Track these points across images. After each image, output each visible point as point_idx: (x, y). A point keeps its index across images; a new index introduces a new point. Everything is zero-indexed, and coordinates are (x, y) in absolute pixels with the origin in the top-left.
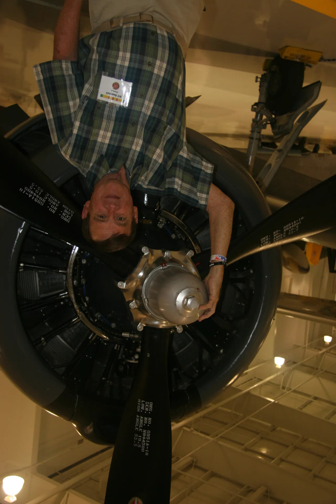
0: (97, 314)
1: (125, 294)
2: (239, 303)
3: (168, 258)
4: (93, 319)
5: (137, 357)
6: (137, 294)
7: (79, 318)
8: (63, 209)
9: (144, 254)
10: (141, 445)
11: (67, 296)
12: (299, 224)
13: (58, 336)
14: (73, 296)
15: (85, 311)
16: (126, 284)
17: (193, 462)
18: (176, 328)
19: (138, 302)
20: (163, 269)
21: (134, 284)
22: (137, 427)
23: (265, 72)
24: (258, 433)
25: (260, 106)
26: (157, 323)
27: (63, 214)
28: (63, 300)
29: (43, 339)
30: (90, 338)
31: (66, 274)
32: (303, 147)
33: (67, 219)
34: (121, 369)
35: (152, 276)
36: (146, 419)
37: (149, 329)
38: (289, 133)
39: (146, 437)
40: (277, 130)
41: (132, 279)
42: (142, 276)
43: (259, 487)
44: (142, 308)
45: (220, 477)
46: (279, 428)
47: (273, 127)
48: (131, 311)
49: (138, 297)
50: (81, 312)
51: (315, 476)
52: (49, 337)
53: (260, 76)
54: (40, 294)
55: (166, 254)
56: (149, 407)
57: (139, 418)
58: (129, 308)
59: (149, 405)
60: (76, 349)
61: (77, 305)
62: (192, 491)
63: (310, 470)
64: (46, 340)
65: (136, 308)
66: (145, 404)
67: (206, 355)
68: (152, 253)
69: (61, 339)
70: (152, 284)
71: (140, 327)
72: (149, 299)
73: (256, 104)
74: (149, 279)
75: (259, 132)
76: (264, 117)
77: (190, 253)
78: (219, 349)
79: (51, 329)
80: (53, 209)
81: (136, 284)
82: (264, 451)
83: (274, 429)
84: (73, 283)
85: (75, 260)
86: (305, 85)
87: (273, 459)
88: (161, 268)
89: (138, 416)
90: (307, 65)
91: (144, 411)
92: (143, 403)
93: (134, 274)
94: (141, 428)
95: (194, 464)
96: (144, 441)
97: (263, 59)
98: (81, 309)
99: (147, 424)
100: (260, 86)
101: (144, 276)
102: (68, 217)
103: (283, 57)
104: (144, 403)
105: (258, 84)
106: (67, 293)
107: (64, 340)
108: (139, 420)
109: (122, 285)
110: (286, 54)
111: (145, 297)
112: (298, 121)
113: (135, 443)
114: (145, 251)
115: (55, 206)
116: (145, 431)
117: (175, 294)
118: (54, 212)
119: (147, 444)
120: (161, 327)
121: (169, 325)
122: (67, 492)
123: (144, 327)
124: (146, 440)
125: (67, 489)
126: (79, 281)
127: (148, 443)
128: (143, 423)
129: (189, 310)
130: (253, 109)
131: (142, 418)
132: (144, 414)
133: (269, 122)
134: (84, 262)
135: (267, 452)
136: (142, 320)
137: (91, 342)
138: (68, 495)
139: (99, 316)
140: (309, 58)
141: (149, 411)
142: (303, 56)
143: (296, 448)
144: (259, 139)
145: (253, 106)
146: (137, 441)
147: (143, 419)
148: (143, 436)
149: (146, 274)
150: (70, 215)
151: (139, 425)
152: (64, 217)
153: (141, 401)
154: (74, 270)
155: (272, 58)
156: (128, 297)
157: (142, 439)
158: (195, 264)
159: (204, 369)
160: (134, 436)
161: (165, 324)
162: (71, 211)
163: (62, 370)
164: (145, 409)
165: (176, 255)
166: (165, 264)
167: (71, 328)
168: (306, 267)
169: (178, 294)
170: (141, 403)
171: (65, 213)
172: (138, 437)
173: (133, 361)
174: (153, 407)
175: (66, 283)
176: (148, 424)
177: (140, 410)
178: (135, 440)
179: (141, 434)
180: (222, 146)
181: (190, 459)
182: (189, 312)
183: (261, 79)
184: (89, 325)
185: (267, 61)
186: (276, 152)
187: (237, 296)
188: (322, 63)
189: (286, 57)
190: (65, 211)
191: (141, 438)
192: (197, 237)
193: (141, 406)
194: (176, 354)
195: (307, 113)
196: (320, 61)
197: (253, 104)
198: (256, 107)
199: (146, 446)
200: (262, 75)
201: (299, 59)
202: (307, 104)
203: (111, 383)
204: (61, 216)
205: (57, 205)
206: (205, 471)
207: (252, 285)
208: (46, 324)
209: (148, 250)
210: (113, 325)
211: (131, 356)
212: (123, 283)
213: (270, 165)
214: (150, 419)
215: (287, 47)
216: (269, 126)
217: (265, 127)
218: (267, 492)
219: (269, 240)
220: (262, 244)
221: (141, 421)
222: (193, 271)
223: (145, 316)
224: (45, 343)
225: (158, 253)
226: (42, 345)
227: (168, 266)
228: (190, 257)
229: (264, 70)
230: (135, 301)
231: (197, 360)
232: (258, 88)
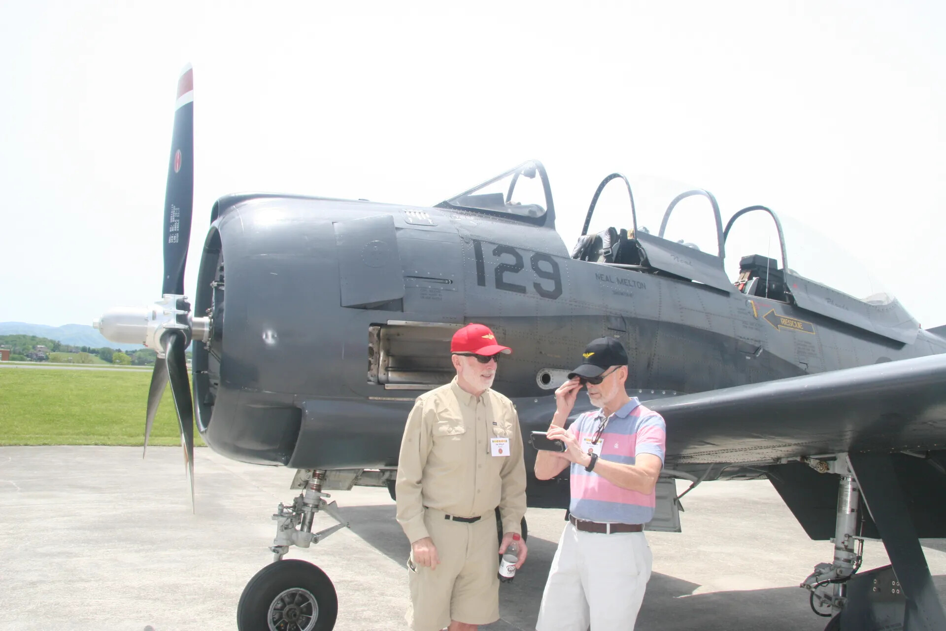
10: (175, 210)
22: (177, 222)
36: (173, 230)
56: (171, 239)
89: (178, 230)
91: (174, 235)
104: (174, 241)
108: (177, 228)
116: (173, 221)
124: (173, 215)
128: (174, 226)
131: (175, 230)
132: (174, 233)
146: (178, 212)
148: (174, 217)
151: (177, 224)
164: (174, 237)
170: (176, 240)
172: (177, 215)
177: (177, 235)
179: (176, 218)
191: (175, 215)
199: (173, 210)
214: (170, 231)
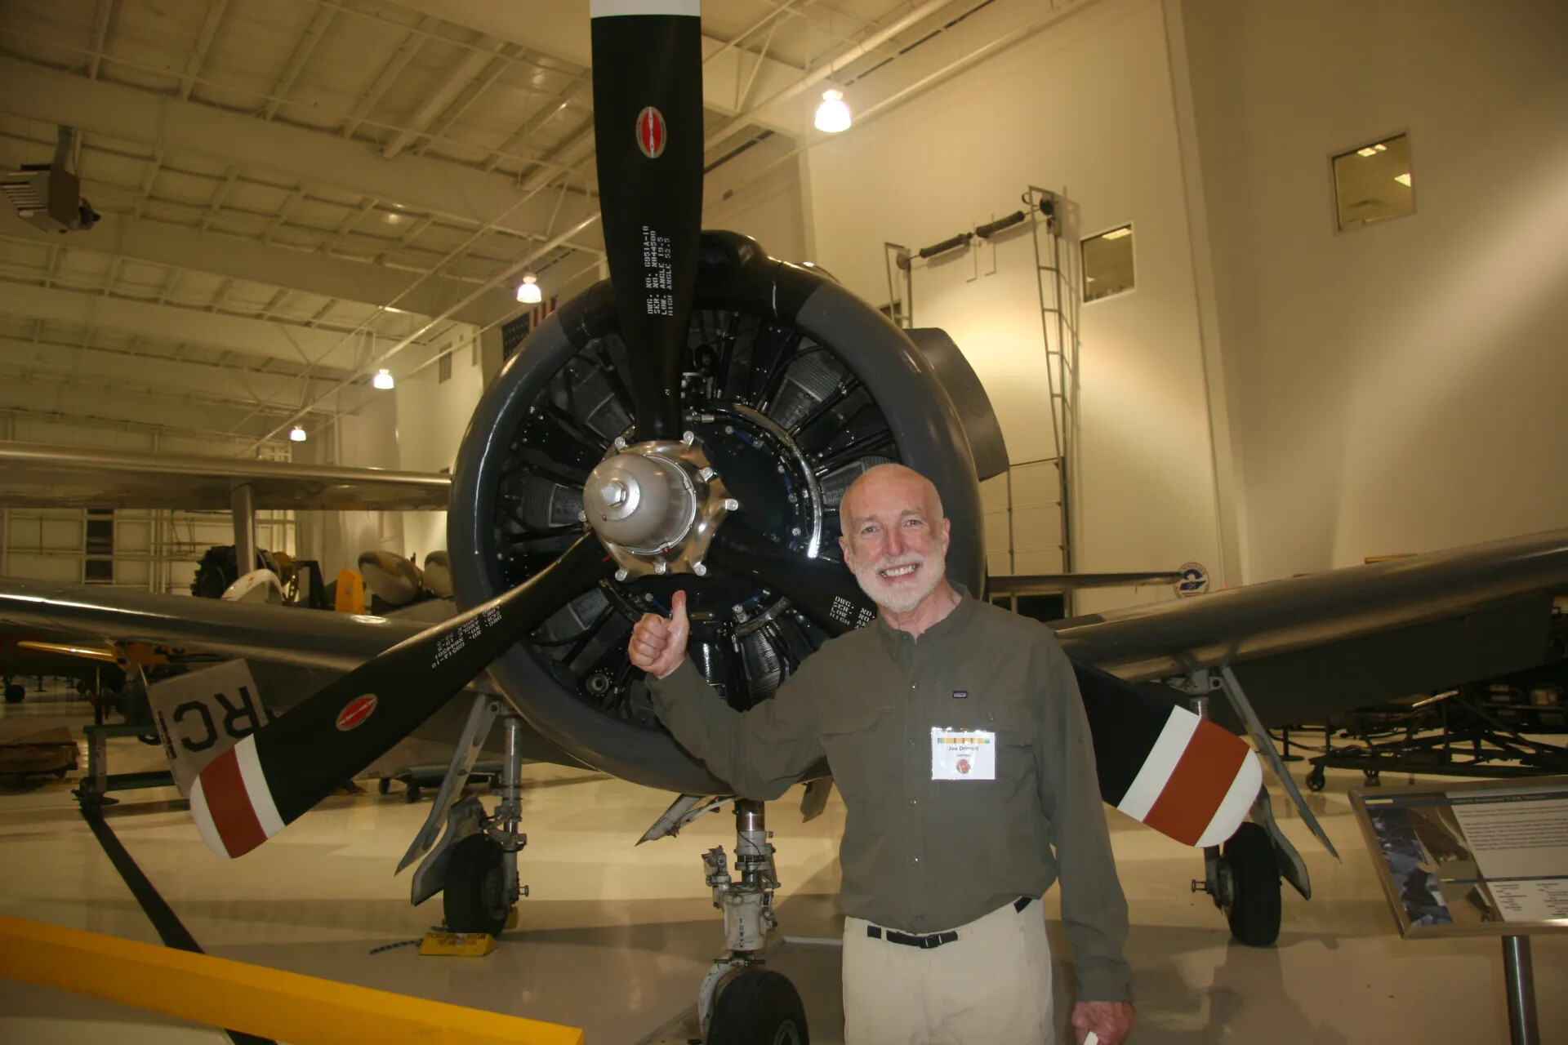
0: (761, 445)
1: (722, 488)
2: (514, 497)
3: (659, 562)
4: (767, 437)
5: (684, 383)
6: (704, 492)
7: (790, 434)
8: (848, 618)
9: (703, 563)
10: (657, 241)
11: (815, 470)
12: (437, 653)
13: (819, 399)
14: (807, 471)
15: (781, 447)
16: (724, 508)
17: (521, 183)
18: (626, 443)
19: (699, 479)
20: (667, 542)
21: (711, 510)
22: (667, 270)
23: (513, 906)
24: (409, 247)
25: (513, 844)
26: (660, 449)
27: (847, 609)
28: (821, 462)
29: (844, 392)
30: (766, 403)
31: (824, 506)
32: (409, 786)
33: (839, 603)
34: (706, 360)
35: (683, 530)
36: (656, 286)
37: (672, 435)
38: (453, 806)
39: (652, 256)
40: (474, 808)
41: (717, 516)
42: (699, 525)
43: (396, 156)
44: (692, 469)
45: (469, 164)
46: (370, 261)
47: (482, 812)
48: (708, 463)
49: (701, 488)
50: (788, 445)
51: (296, 189)
52: (835, 398)
53: (522, 898)
54: (860, 466)
55: (662, 569)
56: (653, 306)
57: (667, 285)
58: (714, 467)
59: (653, 309)
60: (785, 381)
61: (797, 457)
62: (517, 134)
63: (306, 197)
64: (839, 391)
65: (702, 469)
66: (660, 309)
67: (561, 399)
68: (688, 565)
69: (813, 395)
70: (682, 513)
71: (689, 438)
72: (682, 488)
73: (520, 848)
74: (688, 521)
75: (505, 799)
76: (501, 827)
77: (622, 575)
78: (537, 413)
79: (833, 410)
80: (865, 615)
81: (708, 510)
82: (393, 218)
83: (380, 258)
84: (809, 493)
85: (811, 533)
86: (440, 895)
87: (376, 207)
88: (669, 544)
89: (670, 287)
90: (440, 929)
91: (661, 298)
92: (664, 311)
93: (714, 525)
94: (661, 269)
95: (519, 179)
96: (654, 249)
97: (519, 927)
98: (790, 450)
99: (653, 276)
100: (518, 880)
101: (696, 524)
102: (839, 606)
103: (487, 936)
104: (662, 311)
105: (522, 883)
106: (817, 474)
107: (809, 395)
108: (666, 281)
109: (731, 504)
110: (483, 942)
111: (690, 491)
112: (438, 831)
113: (667, 243)
114: (700, 569)
115: (862, 621)
116: (654, 265)
117: (644, 507)
118: (863, 611)
119: (647, 244)
120: (653, 443)
121: (639, 449)
122: (738, 110)
123: (682, 439)
124: (651, 251)
125: (739, 117)
126: (800, 496)
127: (647, 247)
128: (658, 277)
129: (616, 482)
130: (524, 837)
131: (663, 286)
132: (660, 293)
133: (493, 820)
134: (796, 531)
135: (388, 218)
136: (688, 450)
137: (764, 398)
138: (736, 107)
139: (756, 443)
140: (441, 943)
141: (653, 298)
142: (453, 943)
143: (336, 231)
144: (503, 787)
145: (525, 843)
146: (665, 247)
147: (660, 284)
148: (657, 256)
149: (693, 529)
150: (836, 609)
151: (666, 274)
152: (844, 605)
153: (668, 313)
154: (811, 514)
155: (504, 931)
156: (718, 485)
157: (657, 251)
158: (611, 558)
159: (560, 375)
160: (671, 254)
161: (647, 449)
162: (835, 616)
163: (805, 344)
164: (660, 301)
165: (646, 569)
166: (664, 552)
167: (801, 416)
168: (366, 566)
169: (638, 507)
170: (668, 310)
171: (845, 612)
172: (664, 253)
173: (687, 374)
174: (647, 306)
175: (821, 491)
176: (651, 277)
177: (667, 297)
178: (668, 248)
179: (660, 260)
180: (593, 767)
181: (526, 188)
182: (615, 479)
183: (518, 893)
184: (770, 425)
185: (514, 925)
186: (469, 770)
187: (520, 510)
188: (415, 937)
189: (484, 937)
190: (844, 615)
191: (659, 253)
192: (605, 602)
193: (667, 306)
194: (613, 395)
195: (426, 847)
196: (422, 940)
197: (525, 847)
198: (520, 843)
199: (649, 240)
200: (518, 899)
201: (458, 937)
202: (430, 863)
203: (718, 332)
204: (851, 606)
205: (859, 622)
206: (498, 170)
207: (497, 533)
208: (842, 417)
209: (697, 571)
210: (729, 430)
211: (694, 382)
212: (730, 509)
213: (475, 744)
214: (649, 286)
215: (485, 955)
216: (490, 812)
217: (498, 810)
218: (381, 150)
219: (486, 618)
220: (497, 610)
221: (662, 281)
222: (611, 546)
223: (683, 457)
224: (840, 386)
225: (678, 568)
226: (844, 382)
227: (658, 549)
228: (621, 570)
229: (516, 908)
230: (703, 480)
231: (574, 389)
232: (521, 876)
